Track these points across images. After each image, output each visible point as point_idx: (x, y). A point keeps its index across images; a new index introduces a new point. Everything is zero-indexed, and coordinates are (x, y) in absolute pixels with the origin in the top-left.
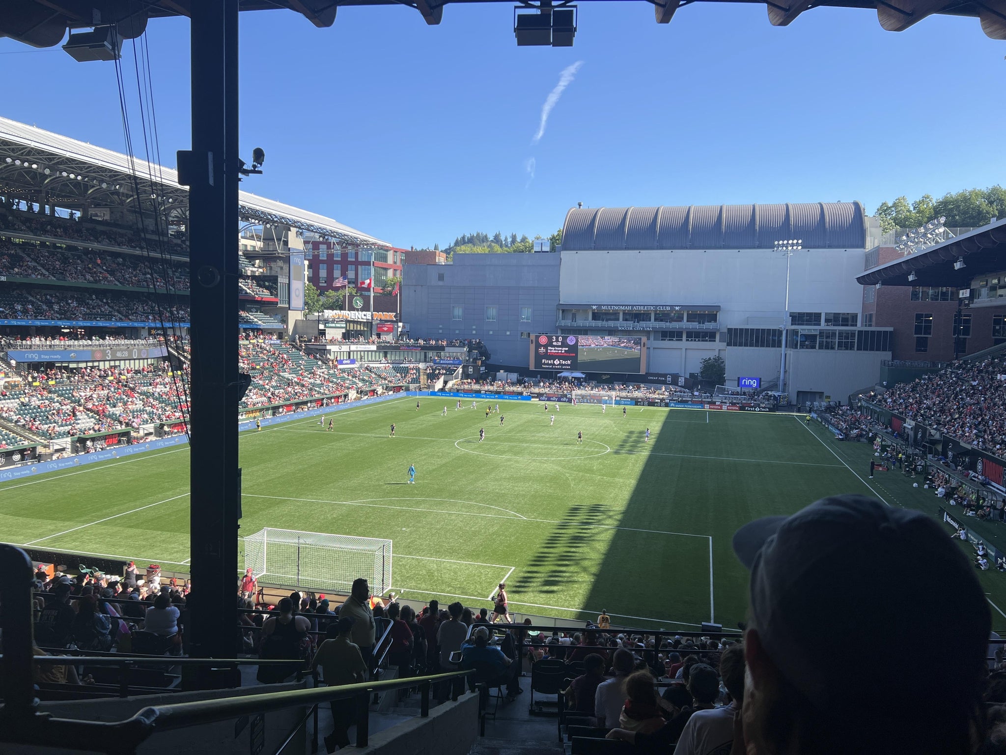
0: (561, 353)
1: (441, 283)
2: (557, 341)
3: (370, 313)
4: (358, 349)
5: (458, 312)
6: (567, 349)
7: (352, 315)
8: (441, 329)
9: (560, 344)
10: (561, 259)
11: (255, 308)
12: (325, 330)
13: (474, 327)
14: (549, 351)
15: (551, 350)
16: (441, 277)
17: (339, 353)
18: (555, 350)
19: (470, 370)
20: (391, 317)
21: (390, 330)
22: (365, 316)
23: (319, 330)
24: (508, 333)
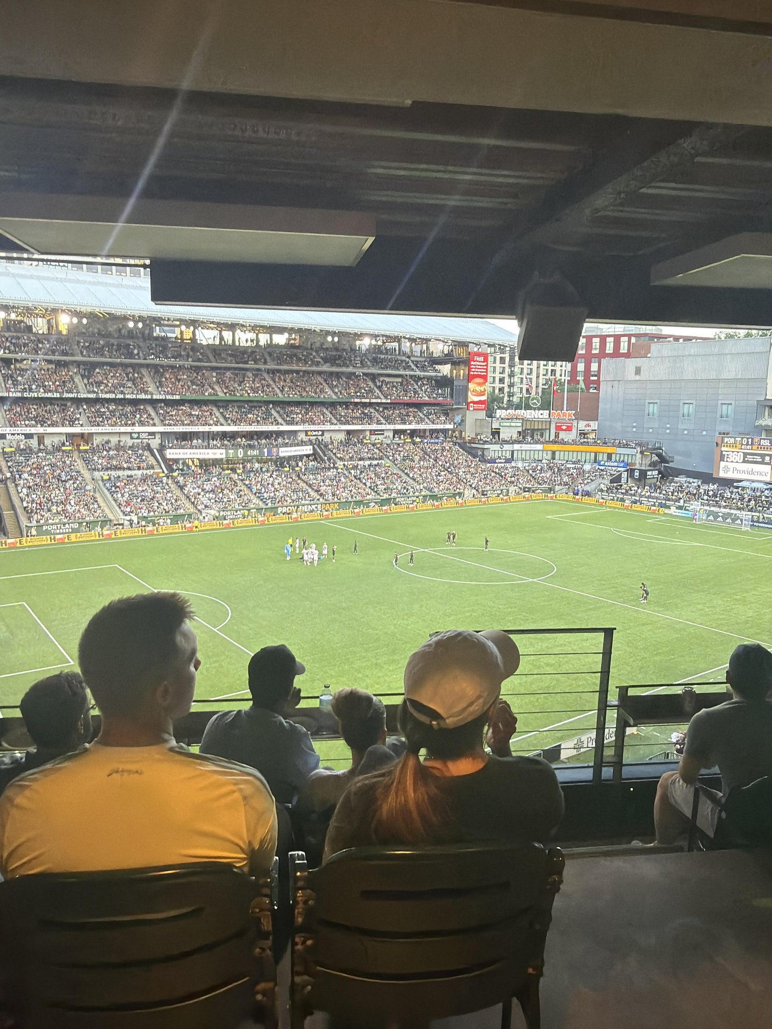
1: (638, 378)
3: (548, 412)
4: (523, 449)
5: (653, 409)
7: (528, 414)
8: (634, 427)
10: (771, 345)
12: (500, 429)
13: (668, 426)
16: (638, 371)
17: (500, 452)
19: (637, 474)
20: (569, 415)
21: (569, 429)
22: (542, 414)
23: (492, 429)
24: (704, 433)
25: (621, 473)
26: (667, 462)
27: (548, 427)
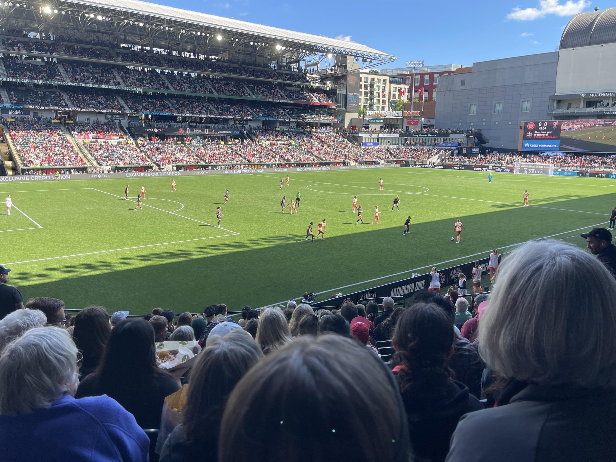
0: (545, 136)
1: (463, 87)
2: (543, 126)
3: (402, 112)
4: (385, 136)
5: (474, 110)
6: (551, 132)
7: (388, 113)
8: (460, 122)
9: (545, 128)
10: (559, 57)
11: (323, 111)
12: (368, 124)
13: (484, 120)
14: (535, 135)
15: (537, 134)
16: (463, 83)
17: (369, 139)
18: (540, 134)
19: (465, 151)
20: (417, 114)
21: (416, 124)
22: (397, 114)
23: (363, 124)
24: (510, 123)
25: (454, 150)
26: (485, 143)
27: (401, 123)
